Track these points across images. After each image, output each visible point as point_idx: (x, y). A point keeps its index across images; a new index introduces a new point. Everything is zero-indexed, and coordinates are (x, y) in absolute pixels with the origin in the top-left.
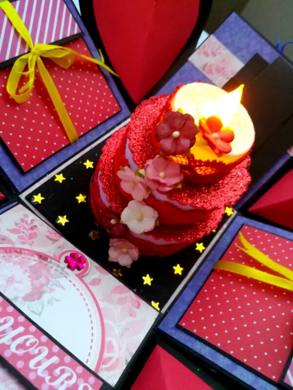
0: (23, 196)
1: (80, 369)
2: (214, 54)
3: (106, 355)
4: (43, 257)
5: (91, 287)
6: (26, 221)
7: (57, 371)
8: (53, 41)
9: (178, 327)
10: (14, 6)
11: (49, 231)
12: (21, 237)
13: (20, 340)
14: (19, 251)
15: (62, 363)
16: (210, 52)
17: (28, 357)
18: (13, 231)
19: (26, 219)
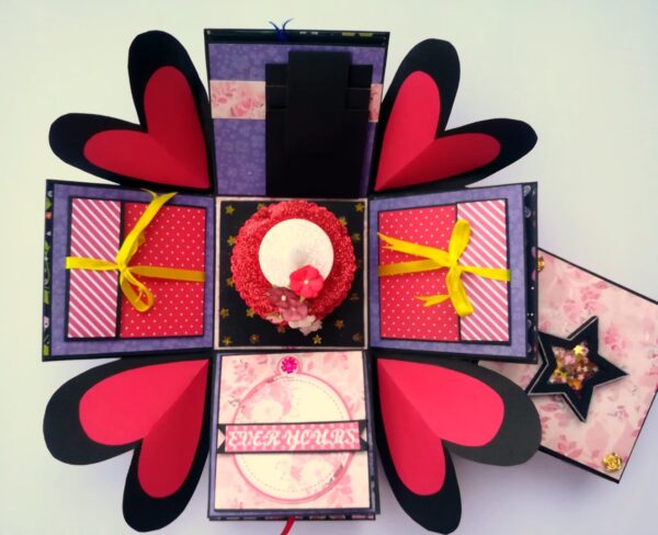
0: (217, 347)
1: (342, 425)
2: (230, 95)
3: (349, 405)
4: (270, 381)
5: (311, 373)
7: (332, 436)
8: (118, 241)
9: (383, 339)
10: (75, 255)
12: (247, 379)
13: (303, 437)
14: (255, 391)
15: (331, 430)
16: (225, 97)
17: (313, 441)
18: (239, 380)
19: (237, 364)
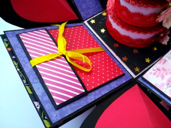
0: (135, 76)
6: (154, 73)
10: (34, 58)
11: (159, 63)
12: (166, 74)
19: (153, 73)
